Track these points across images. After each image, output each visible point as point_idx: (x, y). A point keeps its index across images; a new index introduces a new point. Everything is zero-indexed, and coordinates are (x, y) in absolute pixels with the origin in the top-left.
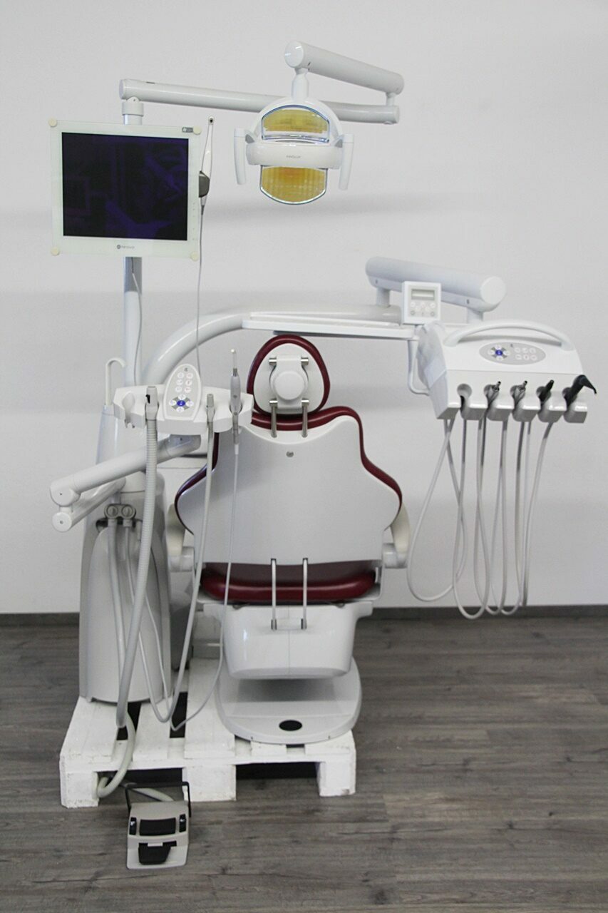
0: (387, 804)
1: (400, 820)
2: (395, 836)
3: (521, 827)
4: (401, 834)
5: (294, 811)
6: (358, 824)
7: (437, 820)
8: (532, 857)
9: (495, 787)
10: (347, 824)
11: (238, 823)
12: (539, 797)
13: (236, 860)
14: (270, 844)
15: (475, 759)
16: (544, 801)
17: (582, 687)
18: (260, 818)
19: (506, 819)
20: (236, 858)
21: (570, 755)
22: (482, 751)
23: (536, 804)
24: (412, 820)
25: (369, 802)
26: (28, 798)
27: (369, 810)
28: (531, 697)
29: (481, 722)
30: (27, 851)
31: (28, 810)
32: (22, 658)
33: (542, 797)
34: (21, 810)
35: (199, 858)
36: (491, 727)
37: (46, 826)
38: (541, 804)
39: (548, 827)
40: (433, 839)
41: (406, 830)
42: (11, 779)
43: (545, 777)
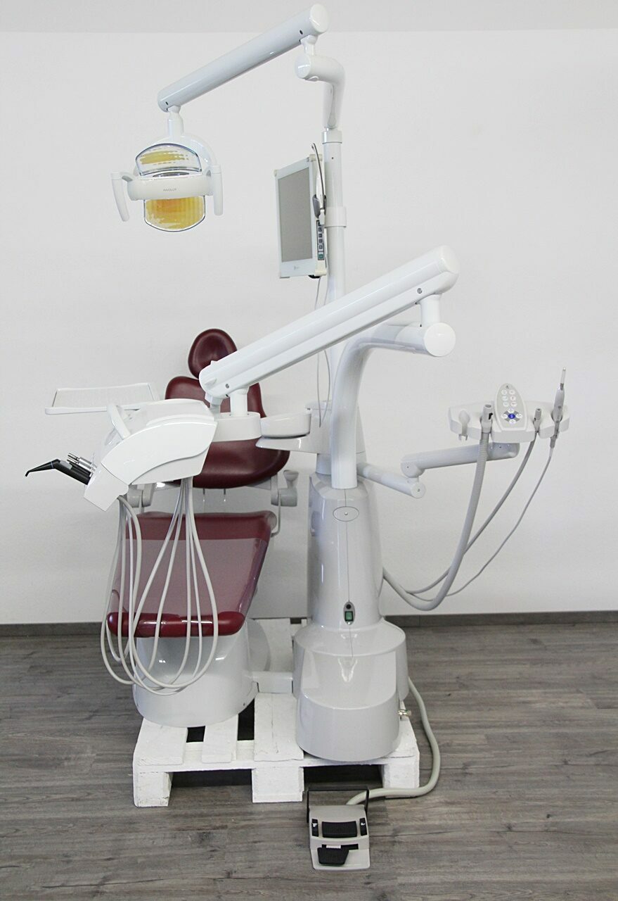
0: (388, 808)
1: (400, 824)
2: (396, 839)
3: (520, 829)
4: (402, 837)
7: (437, 823)
8: (531, 858)
9: (495, 790)
11: (243, 827)
12: (536, 800)
13: (241, 864)
14: (274, 849)
15: (474, 763)
16: (541, 803)
17: (578, 692)
18: (264, 822)
19: (505, 821)
20: (241, 861)
21: (567, 759)
22: (481, 755)
23: (535, 806)
24: (413, 823)
26: (37, 805)
28: (529, 702)
29: (480, 727)
30: (36, 857)
31: (38, 816)
32: (31, 667)
33: (541, 800)
34: (32, 817)
35: (204, 862)
36: (490, 731)
37: (55, 832)
38: (540, 806)
39: (546, 828)
40: (433, 842)
41: (408, 833)
42: (20, 786)
43: (543, 780)
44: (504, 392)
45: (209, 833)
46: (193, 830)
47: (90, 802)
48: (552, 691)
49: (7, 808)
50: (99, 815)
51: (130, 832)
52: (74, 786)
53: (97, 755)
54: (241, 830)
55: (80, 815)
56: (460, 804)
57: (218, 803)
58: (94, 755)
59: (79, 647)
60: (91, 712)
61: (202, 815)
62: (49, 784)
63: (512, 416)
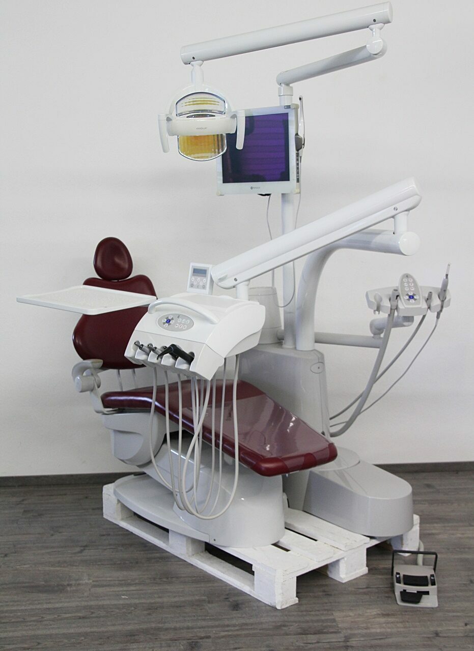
0: (337, 619)
1: (349, 632)
2: (348, 644)
3: (445, 635)
4: (353, 642)
5: (264, 626)
6: (317, 636)
7: (378, 631)
10: (309, 635)
11: (223, 637)
12: (454, 611)
19: (432, 629)
23: (454, 616)
24: (360, 631)
25: (323, 618)
26: (51, 623)
27: (325, 624)
28: (433, 534)
31: (54, 632)
33: (458, 612)
34: (48, 632)
37: (70, 644)
38: (458, 616)
39: (466, 634)
40: (378, 646)
41: (357, 639)
42: (34, 607)
43: (456, 596)
44: (405, 280)
45: (197, 642)
46: (184, 640)
47: (94, 619)
48: (450, 525)
49: (27, 626)
50: (103, 629)
51: (133, 643)
52: (79, 606)
53: (93, 581)
54: (222, 639)
55: (88, 630)
56: (394, 615)
57: (200, 618)
58: (91, 581)
59: (60, 495)
60: (81, 546)
61: (188, 628)
62: (57, 605)
63: (411, 297)
